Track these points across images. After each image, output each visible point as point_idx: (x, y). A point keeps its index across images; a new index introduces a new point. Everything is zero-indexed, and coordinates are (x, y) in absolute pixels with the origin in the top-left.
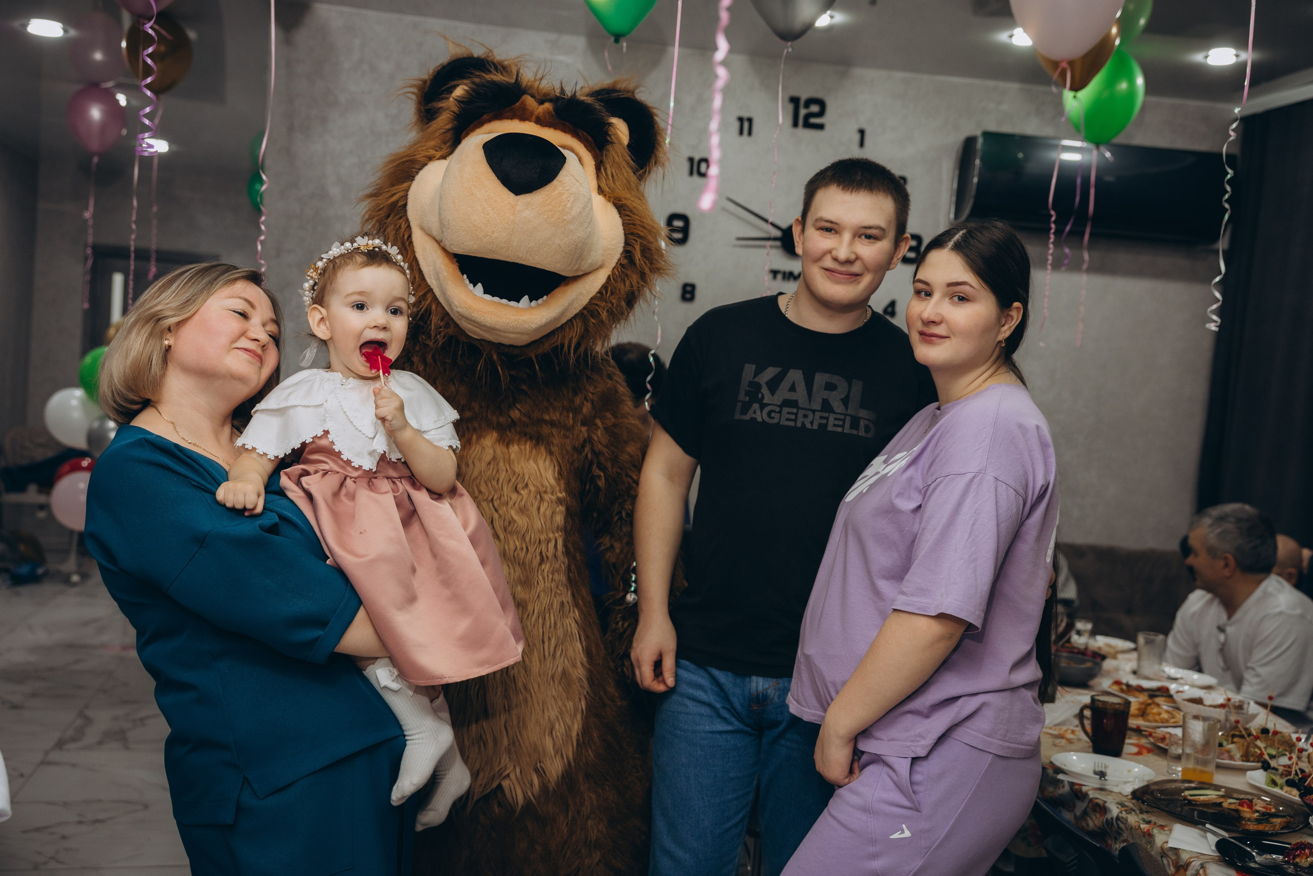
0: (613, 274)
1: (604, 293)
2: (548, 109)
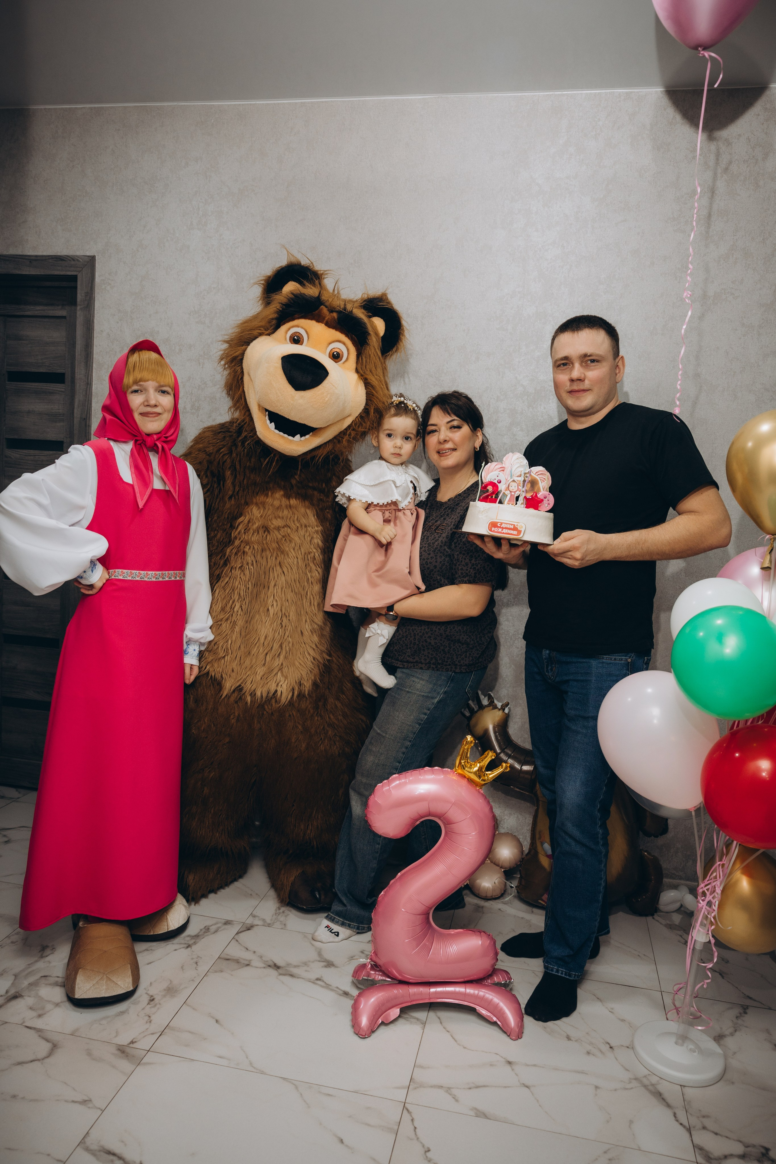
0: (356, 420)
2: (334, 317)
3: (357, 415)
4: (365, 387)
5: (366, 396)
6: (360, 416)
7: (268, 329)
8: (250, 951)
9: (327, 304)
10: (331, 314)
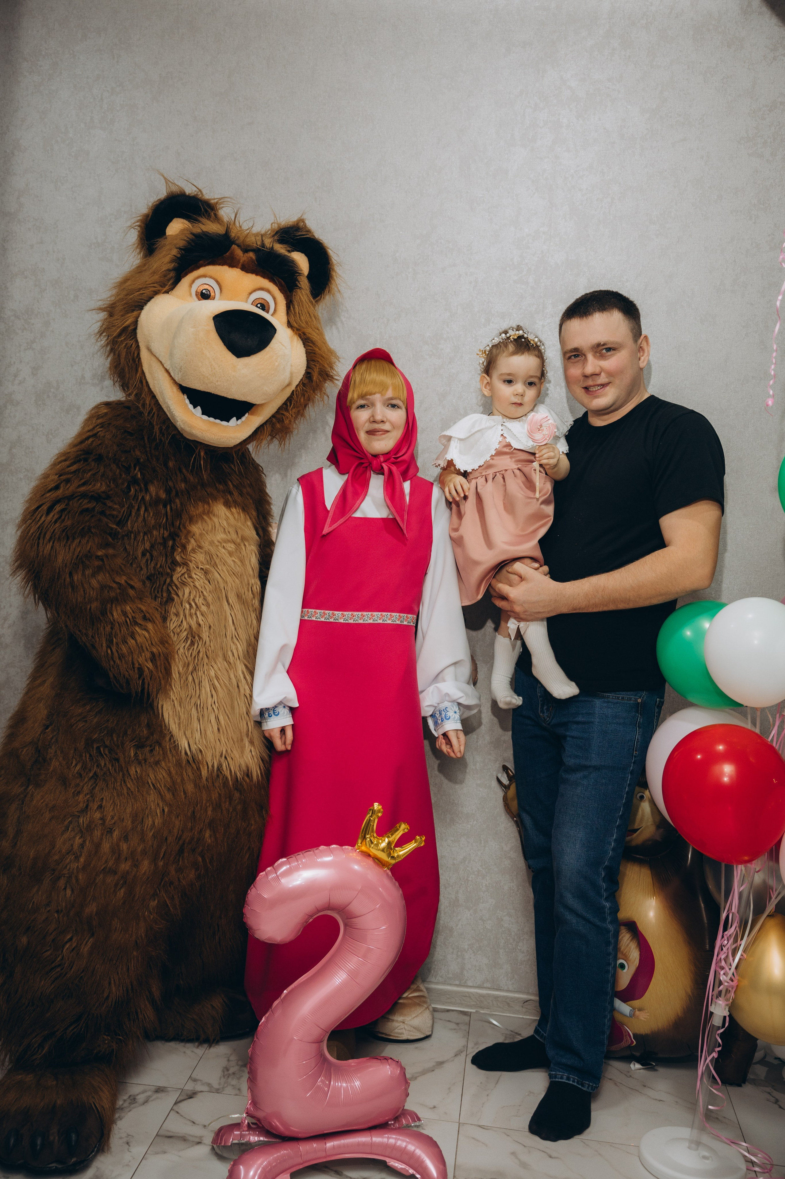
2: (251, 258)
3: (297, 383)
4: (304, 344)
5: (307, 357)
6: (302, 383)
7: (166, 285)
8: (198, 1125)
9: (238, 242)
10: (247, 254)
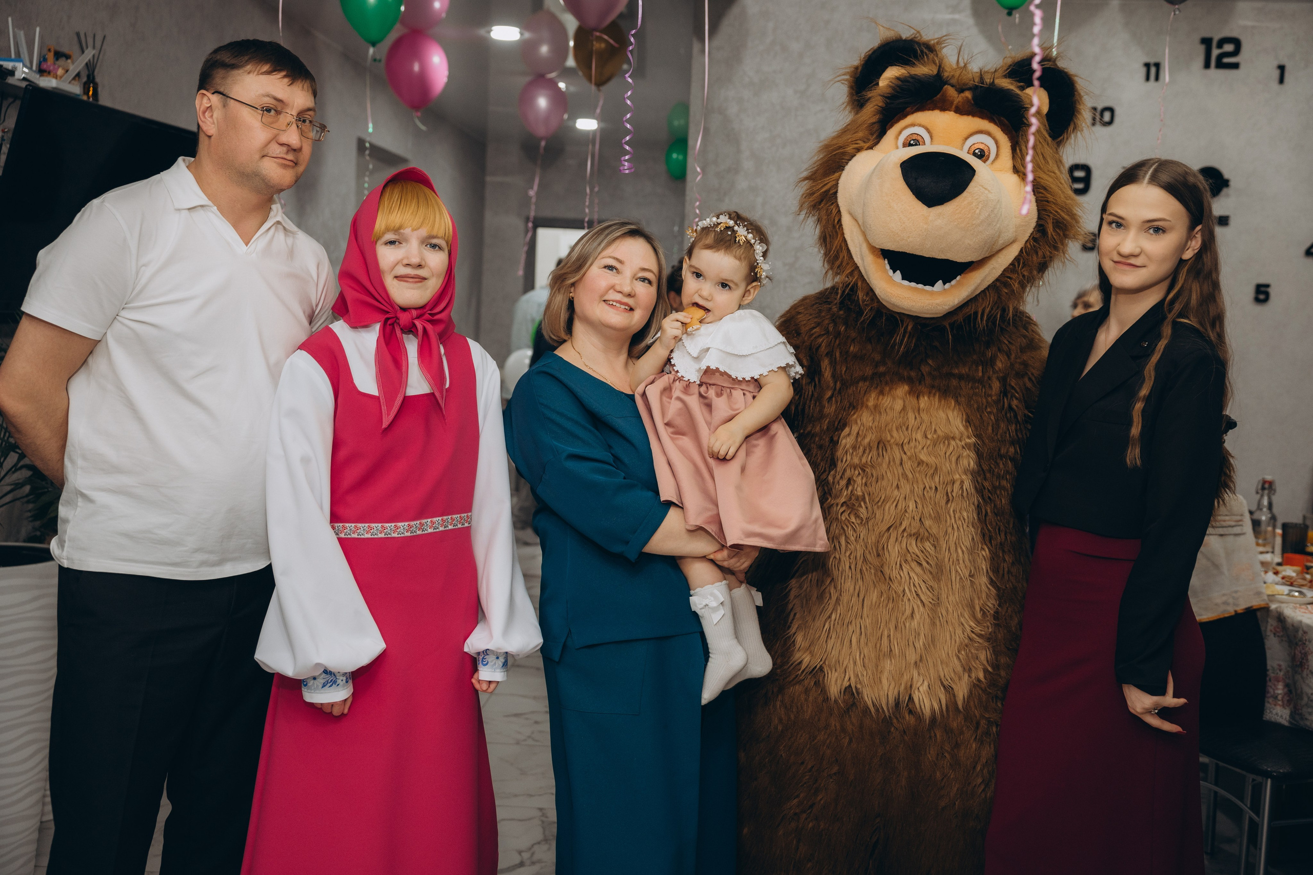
0: (1025, 248)
1: (1016, 264)
2: (967, 98)
6: (1033, 238)
9: (954, 81)
10: (962, 95)
